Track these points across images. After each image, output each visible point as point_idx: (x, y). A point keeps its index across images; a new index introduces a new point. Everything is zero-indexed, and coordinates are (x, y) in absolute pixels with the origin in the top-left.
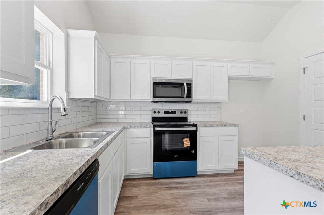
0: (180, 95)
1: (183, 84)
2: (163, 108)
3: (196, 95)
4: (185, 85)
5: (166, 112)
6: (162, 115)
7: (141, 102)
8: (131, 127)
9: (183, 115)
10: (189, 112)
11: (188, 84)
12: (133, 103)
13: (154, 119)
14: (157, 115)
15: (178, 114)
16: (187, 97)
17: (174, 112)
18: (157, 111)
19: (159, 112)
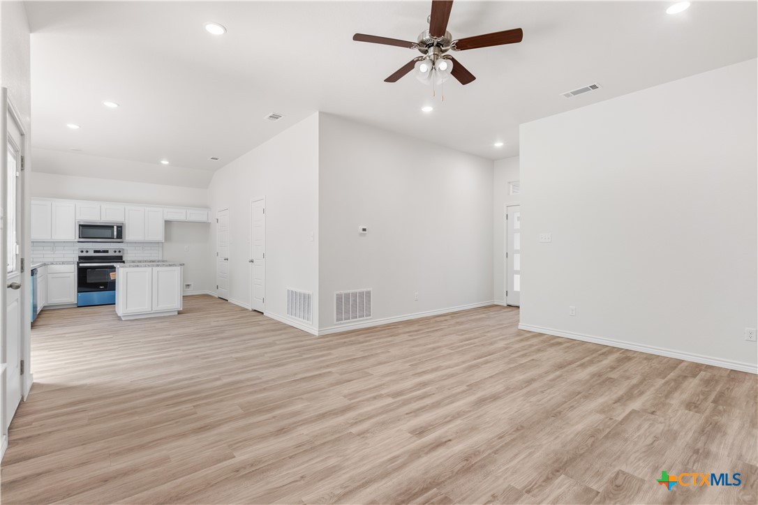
0: (110, 236)
1: (113, 227)
2: (91, 247)
3: (129, 235)
4: (115, 227)
5: (95, 252)
6: (91, 254)
7: (64, 242)
8: (52, 264)
9: (117, 254)
10: (125, 252)
11: (118, 227)
12: (54, 242)
13: (80, 258)
14: (84, 254)
15: (111, 254)
16: (117, 238)
17: (107, 252)
18: (84, 251)
19: (87, 252)
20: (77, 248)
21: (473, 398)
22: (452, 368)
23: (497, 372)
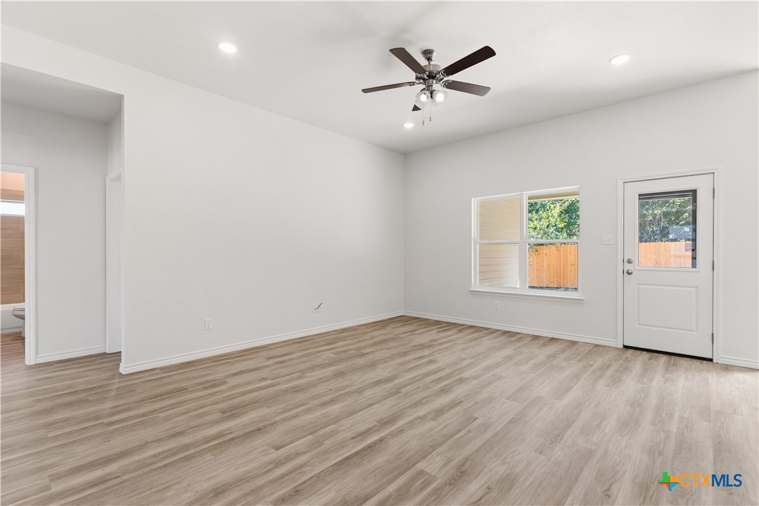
21: (398, 381)
22: (418, 418)
23: (359, 414)
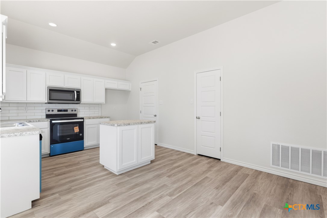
0: (71, 99)
1: (73, 92)
2: (55, 108)
3: (83, 99)
4: (75, 92)
5: (59, 111)
6: (56, 112)
7: (35, 103)
9: (74, 112)
10: (79, 111)
11: (77, 92)
12: (26, 103)
13: (49, 116)
14: (51, 113)
15: (69, 112)
16: (77, 100)
17: (66, 111)
18: (51, 110)
19: (53, 111)
20: (45, 108)
